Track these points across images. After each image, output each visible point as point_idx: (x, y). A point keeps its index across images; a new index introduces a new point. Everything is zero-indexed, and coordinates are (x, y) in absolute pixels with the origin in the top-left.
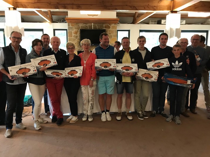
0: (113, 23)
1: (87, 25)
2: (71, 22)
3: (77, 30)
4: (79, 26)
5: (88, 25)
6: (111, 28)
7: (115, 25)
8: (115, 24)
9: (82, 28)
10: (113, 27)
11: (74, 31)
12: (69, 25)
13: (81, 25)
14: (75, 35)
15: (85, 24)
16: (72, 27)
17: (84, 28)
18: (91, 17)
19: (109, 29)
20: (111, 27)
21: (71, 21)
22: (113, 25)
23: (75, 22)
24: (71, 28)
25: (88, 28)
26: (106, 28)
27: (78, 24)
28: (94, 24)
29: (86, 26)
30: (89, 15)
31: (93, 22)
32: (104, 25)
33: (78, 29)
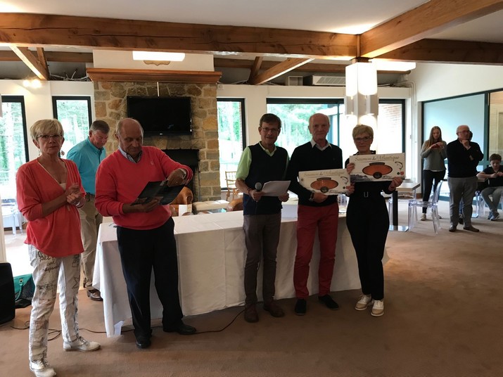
0: (207, 82)
1: (143, 87)
2: (102, 79)
3: (118, 99)
4: (123, 89)
5: (146, 86)
6: (203, 94)
7: (213, 87)
8: (213, 83)
9: (131, 94)
10: (209, 92)
11: (110, 101)
12: (96, 87)
13: (128, 87)
14: (114, 111)
15: (138, 83)
16: (106, 92)
17: (136, 95)
18: (154, 67)
19: (199, 97)
20: (202, 90)
21: (103, 75)
22: (207, 87)
23: (113, 78)
24: (104, 94)
25: (147, 94)
26: (190, 93)
27: (122, 84)
28: (161, 84)
29: (141, 89)
30: (147, 62)
31: (158, 80)
32: (186, 88)
33: (121, 95)
